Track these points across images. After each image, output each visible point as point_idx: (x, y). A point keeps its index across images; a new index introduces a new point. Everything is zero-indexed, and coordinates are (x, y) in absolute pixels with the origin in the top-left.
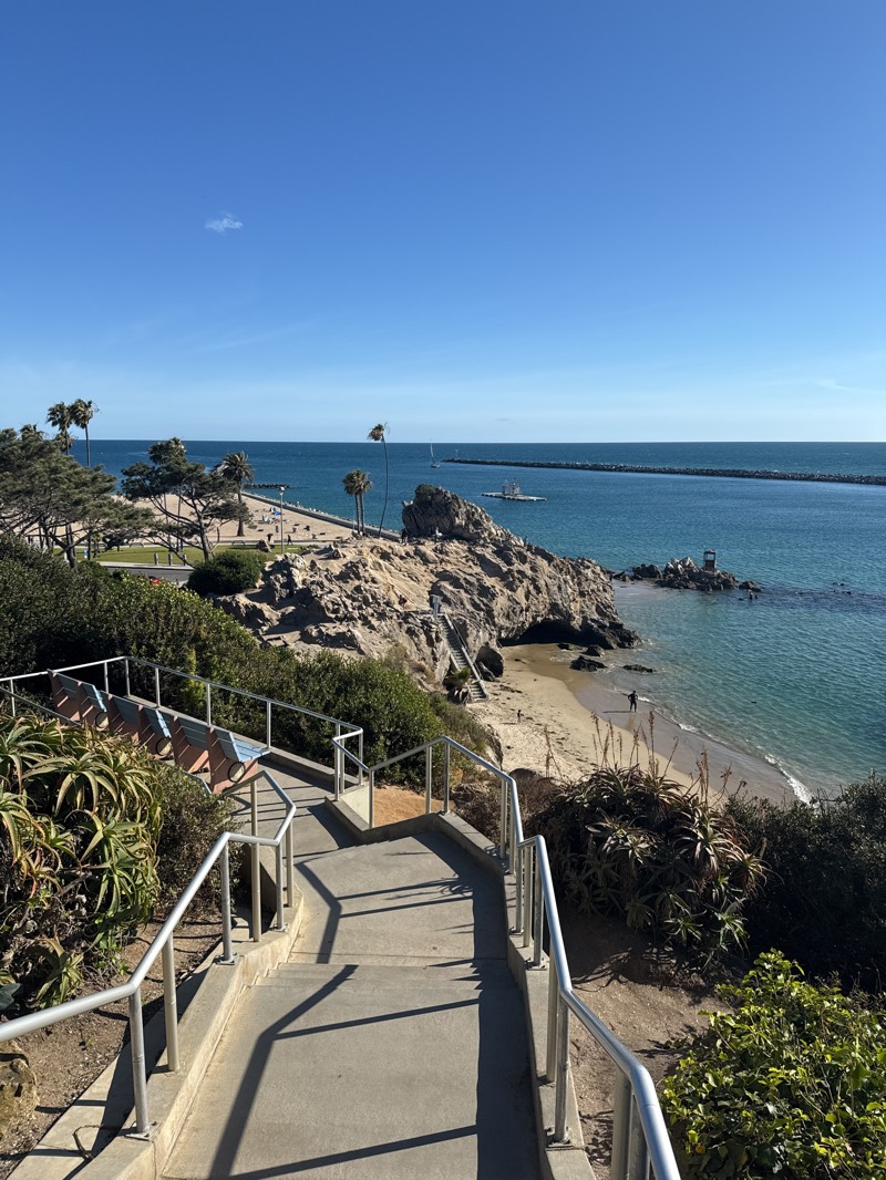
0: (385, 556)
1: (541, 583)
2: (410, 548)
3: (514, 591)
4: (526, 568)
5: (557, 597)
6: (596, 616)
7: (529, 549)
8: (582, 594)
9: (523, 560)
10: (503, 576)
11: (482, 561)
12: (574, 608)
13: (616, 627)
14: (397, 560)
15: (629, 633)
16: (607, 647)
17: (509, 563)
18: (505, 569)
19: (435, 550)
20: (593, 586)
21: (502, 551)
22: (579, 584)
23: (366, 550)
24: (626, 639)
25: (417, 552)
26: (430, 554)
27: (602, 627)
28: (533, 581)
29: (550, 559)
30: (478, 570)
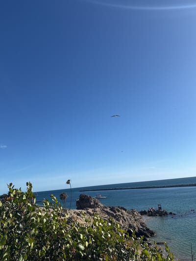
0: (78, 214)
1: (125, 218)
2: (85, 211)
3: (119, 221)
4: (120, 213)
5: (130, 222)
6: (141, 227)
7: (119, 207)
8: (136, 220)
9: (119, 211)
10: (115, 217)
11: (107, 213)
12: (135, 225)
13: (148, 230)
14: (82, 216)
15: (152, 231)
16: (148, 237)
17: (116, 213)
18: (115, 215)
19: (93, 211)
20: (138, 218)
21: (112, 209)
22: (134, 217)
23: (72, 213)
24: (152, 234)
25: (88, 212)
26: (92, 212)
27: (144, 230)
28: (123, 217)
29: (125, 210)
30: (107, 216)
